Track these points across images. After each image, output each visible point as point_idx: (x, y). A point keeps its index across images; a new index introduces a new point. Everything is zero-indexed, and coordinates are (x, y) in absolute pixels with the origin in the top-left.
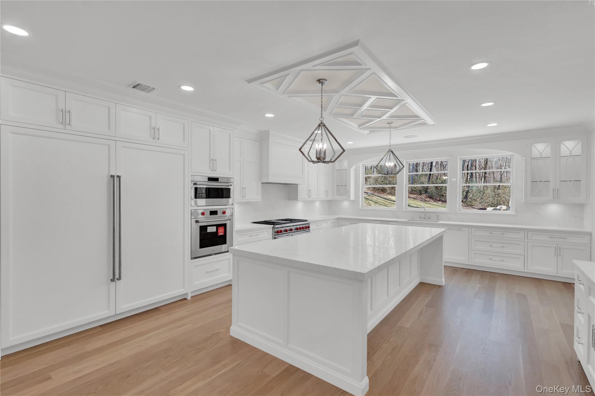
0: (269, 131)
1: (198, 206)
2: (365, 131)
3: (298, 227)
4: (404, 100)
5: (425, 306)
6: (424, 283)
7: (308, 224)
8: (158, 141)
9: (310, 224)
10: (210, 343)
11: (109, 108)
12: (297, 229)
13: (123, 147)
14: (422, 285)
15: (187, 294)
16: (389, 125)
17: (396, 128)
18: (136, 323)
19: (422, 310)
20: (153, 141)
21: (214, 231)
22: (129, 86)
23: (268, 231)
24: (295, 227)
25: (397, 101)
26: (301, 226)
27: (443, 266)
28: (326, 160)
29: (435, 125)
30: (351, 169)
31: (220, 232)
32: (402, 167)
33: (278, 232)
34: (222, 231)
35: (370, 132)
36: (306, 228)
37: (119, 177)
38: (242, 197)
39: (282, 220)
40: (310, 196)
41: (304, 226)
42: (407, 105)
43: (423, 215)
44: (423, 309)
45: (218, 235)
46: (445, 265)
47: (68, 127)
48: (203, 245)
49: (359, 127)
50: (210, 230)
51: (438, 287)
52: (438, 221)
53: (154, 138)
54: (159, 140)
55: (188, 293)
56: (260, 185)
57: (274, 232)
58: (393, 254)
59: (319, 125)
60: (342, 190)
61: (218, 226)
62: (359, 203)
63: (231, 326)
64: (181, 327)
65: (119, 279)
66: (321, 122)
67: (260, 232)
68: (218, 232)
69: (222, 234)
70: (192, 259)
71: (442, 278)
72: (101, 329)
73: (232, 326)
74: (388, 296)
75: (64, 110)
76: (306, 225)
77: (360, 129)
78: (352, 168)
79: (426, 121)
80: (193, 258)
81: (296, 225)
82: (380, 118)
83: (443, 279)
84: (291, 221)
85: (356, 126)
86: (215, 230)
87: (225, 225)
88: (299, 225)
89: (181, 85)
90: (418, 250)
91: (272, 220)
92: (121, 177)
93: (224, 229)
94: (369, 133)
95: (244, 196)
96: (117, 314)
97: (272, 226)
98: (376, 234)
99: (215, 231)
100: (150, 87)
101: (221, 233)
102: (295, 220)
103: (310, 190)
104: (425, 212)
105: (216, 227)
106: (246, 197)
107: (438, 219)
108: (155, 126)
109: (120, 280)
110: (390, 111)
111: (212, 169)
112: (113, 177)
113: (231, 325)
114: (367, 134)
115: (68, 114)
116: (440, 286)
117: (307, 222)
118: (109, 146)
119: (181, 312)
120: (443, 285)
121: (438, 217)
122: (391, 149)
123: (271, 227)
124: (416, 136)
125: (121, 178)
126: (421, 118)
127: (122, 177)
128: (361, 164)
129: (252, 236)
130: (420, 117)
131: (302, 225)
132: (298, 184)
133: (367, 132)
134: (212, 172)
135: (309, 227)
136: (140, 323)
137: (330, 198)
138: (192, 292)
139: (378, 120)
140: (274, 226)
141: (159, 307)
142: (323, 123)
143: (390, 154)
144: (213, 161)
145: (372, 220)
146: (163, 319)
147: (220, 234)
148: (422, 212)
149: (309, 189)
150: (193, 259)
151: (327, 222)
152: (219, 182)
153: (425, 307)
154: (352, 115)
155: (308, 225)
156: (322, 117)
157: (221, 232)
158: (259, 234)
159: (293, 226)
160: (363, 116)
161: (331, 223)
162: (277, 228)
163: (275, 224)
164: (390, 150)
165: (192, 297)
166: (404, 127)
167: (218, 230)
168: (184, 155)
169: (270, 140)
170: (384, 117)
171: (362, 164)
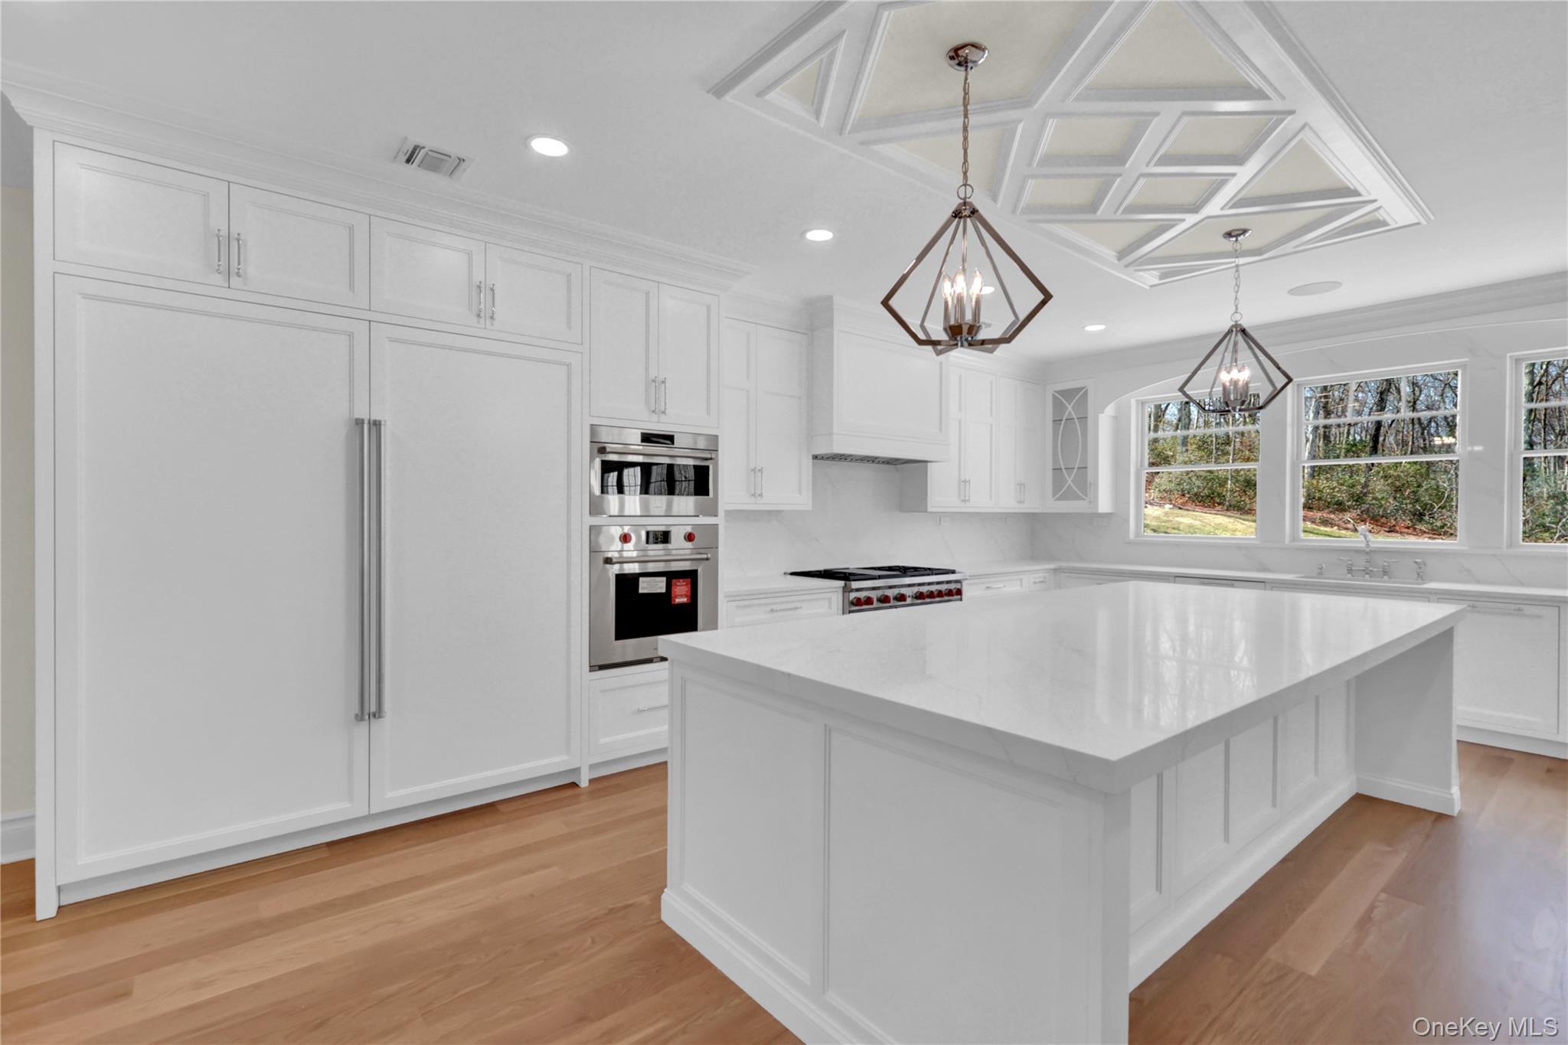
0: (830, 298)
1: (612, 514)
2: (1141, 273)
3: (925, 589)
4: (1292, 112)
5: (1382, 891)
6: (1372, 798)
7: (957, 582)
8: (492, 324)
9: (965, 583)
10: (593, 942)
11: (350, 228)
12: (920, 596)
13: (392, 340)
14: (1361, 803)
15: (576, 771)
16: (1234, 239)
17: (1258, 252)
18: (422, 844)
19: (1372, 908)
20: (479, 322)
21: (659, 591)
22: (395, 158)
23: (830, 600)
24: (916, 589)
25: (1267, 117)
26: (934, 588)
27: (1454, 745)
28: (982, 335)
29: (1418, 224)
30: (1101, 416)
31: (677, 593)
32: (1280, 381)
33: (858, 602)
34: (684, 593)
35: (1163, 276)
36: (950, 593)
37: (377, 425)
38: (754, 495)
39: (880, 569)
40: (967, 499)
41: (943, 587)
42: (1306, 136)
43: (1360, 562)
44: (1378, 904)
45: (673, 603)
46: (1459, 739)
47: (235, 281)
48: (624, 631)
49: (1119, 259)
50: (646, 586)
51: (1433, 818)
52: (1424, 583)
53: (479, 316)
54: (494, 320)
55: (579, 768)
56: (808, 462)
57: (846, 602)
58: (1245, 690)
59: (957, 214)
60: (1069, 481)
61: (671, 576)
62: (1128, 522)
63: (663, 892)
64: (530, 871)
65: (378, 714)
66: (962, 201)
67: (803, 601)
68: (673, 595)
69: (684, 600)
70: (594, 668)
71: (1448, 786)
72: (324, 854)
73: (665, 890)
74: (1227, 839)
75: (224, 232)
76: (952, 586)
77: (1127, 266)
78: (1103, 413)
79: (1381, 211)
80: (597, 668)
81: (920, 585)
82: (1195, 209)
83: (1455, 791)
84: (904, 571)
85: (1110, 254)
86: (660, 588)
87: (691, 576)
88: (929, 584)
89: (529, 137)
90: (1348, 682)
91: (848, 569)
92: (383, 423)
93: (689, 586)
94: (1157, 281)
95: (758, 492)
96: (373, 814)
97: (842, 583)
98: (1191, 628)
99: (664, 591)
100: (450, 156)
101: (681, 598)
102: (916, 569)
103: (965, 482)
104: (1368, 550)
105: (664, 579)
106: (764, 495)
107: (1421, 576)
108: (483, 281)
109: (380, 717)
110: (1234, 175)
111: (654, 409)
112: (359, 422)
113: (666, 886)
114: (1151, 286)
115: (234, 245)
116: (1440, 817)
117: (953, 575)
118: (351, 335)
119: (549, 825)
120: (1455, 813)
121: (1420, 568)
122: (1239, 323)
123: (839, 585)
124: (1335, 285)
125: (383, 427)
126: (1359, 195)
127: (385, 425)
128: (1133, 401)
129: (777, 611)
130: (1356, 193)
131: (938, 583)
132: (926, 462)
133: (1149, 277)
134: (655, 417)
135: (959, 592)
136: (429, 845)
137: (1032, 506)
138: (592, 767)
139: (1191, 219)
140: (848, 582)
141: (497, 802)
142: (971, 204)
143: (1236, 344)
144: (656, 384)
145: (1170, 576)
146: (495, 839)
147: (678, 600)
148: (1357, 551)
149: (963, 479)
150: (595, 671)
151: (1021, 580)
152: (675, 446)
153: (1383, 896)
154: (1093, 207)
155: (958, 586)
156: (965, 185)
157: (682, 596)
158: (798, 605)
159: (910, 586)
160: (1133, 209)
161: (1035, 583)
162: (858, 590)
163: (851, 577)
164: (1236, 325)
165: (591, 781)
166: (1290, 247)
167: (673, 587)
168: (569, 365)
169: (836, 327)
170: (1213, 208)
171: (1137, 400)
